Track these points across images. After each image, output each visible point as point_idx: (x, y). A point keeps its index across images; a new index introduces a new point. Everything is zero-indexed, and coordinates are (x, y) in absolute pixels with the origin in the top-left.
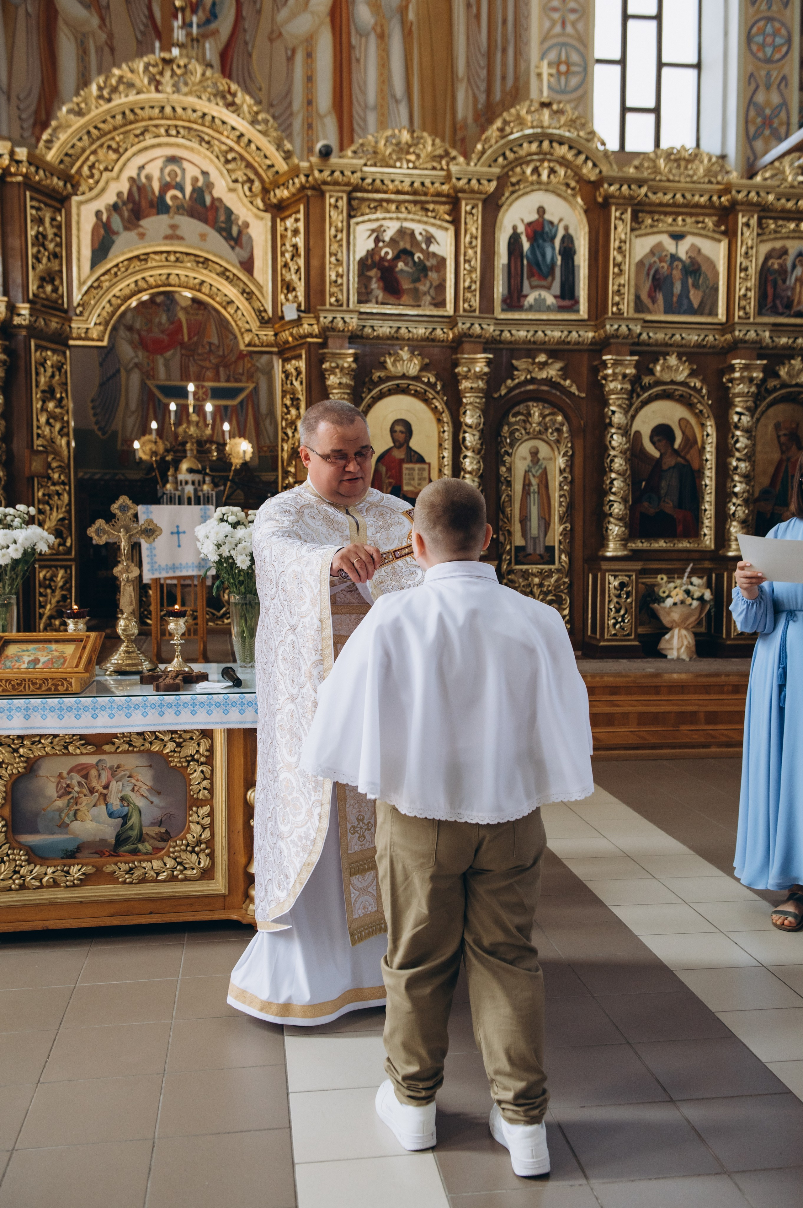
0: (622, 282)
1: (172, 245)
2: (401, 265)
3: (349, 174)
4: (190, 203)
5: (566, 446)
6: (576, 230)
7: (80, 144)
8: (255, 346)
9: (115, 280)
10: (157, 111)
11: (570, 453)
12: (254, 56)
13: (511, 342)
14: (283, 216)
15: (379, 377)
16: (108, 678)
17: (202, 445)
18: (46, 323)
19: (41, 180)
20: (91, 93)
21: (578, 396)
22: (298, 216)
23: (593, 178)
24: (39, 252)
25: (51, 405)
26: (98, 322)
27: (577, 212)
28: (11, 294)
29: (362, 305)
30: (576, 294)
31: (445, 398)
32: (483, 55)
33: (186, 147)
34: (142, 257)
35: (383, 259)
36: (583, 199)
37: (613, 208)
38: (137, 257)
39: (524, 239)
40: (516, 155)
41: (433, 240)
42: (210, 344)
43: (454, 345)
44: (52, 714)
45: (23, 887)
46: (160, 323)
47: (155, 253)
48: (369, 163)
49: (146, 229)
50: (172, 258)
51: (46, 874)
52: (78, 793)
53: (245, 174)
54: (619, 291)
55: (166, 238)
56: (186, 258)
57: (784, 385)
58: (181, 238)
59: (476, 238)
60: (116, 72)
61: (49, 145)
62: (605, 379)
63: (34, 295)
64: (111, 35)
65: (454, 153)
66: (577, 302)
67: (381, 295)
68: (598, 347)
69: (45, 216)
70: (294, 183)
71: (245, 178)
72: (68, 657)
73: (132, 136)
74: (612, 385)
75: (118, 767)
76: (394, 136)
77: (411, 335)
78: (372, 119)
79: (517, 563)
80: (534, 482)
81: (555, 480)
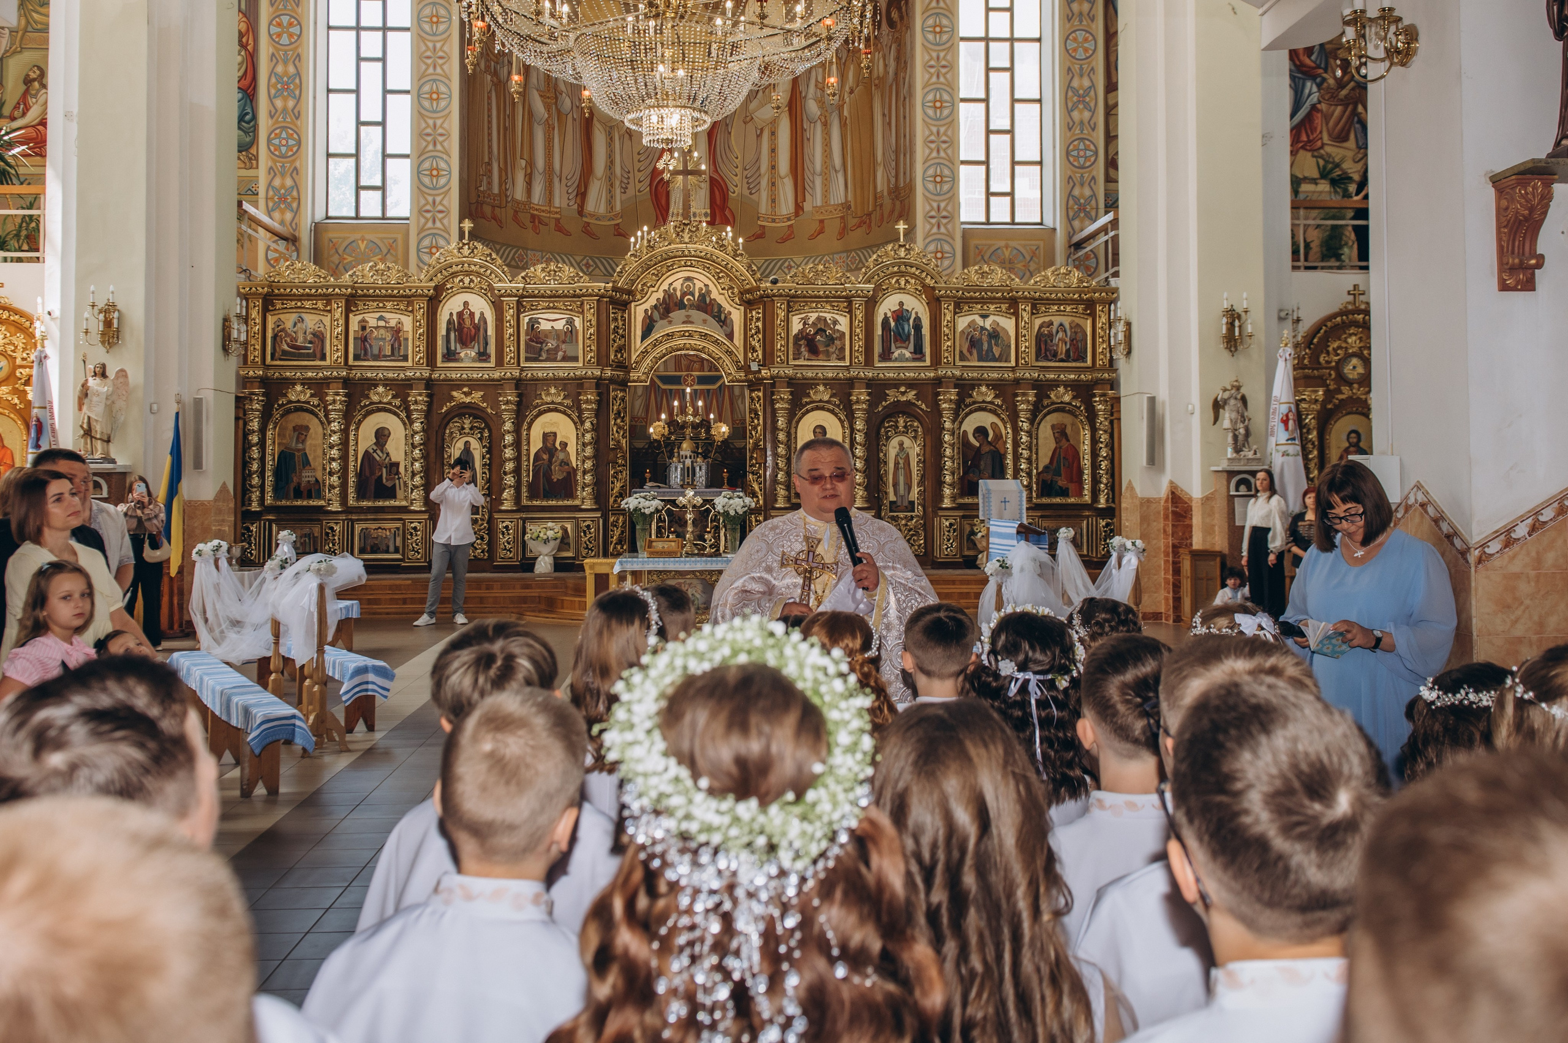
0: (950, 345)
1: (687, 327)
2: (818, 337)
3: (788, 291)
4: (697, 302)
5: (921, 440)
7: (637, 274)
8: (734, 382)
9: (655, 348)
10: (680, 252)
11: (923, 444)
13: (884, 380)
14: (750, 309)
15: (805, 401)
16: (684, 553)
17: (695, 426)
18: (618, 375)
19: (616, 297)
20: (643, 244)
21: (926, 410)
22: (759, 311)
23: (931, 285)
24: (615, 336)
25: (619, 421)
26: (644, 372)
28: (602, 362)
30: (923, 351)
31: (846, 413)
32: (893, 152)
33: (696, 272)
34: (671, 334)
35: (808, 334)
36: (925, 297)
37: (943, 303)
38: (668, 335)
39: (891, 320)
40: (885, 274)
41: (837, 323)
43: (849, 383)
47: (677, 332)
48: (799, 283)
49: (672, 318)
50: (687, 334)
53: (729, 285)
54: (948, 350)
56: (695, 334)
57: (1053, 403)
59: (862, 322)
60: (658, 232)
61: (620, 275)
62: (940, 402)
63: (612, 361)
65: (848, 275)
66: (924, 356)
67: (807, 354)
68: (935, 383)
69: (618, 316)
70: (757, 294)
73: (667, 267)
74: (944, 406)
76: (814, 267)
77: (824, 377)
78: (818, 182)
79: (891, 511)
80: (901, 462)
81: (914, 461)
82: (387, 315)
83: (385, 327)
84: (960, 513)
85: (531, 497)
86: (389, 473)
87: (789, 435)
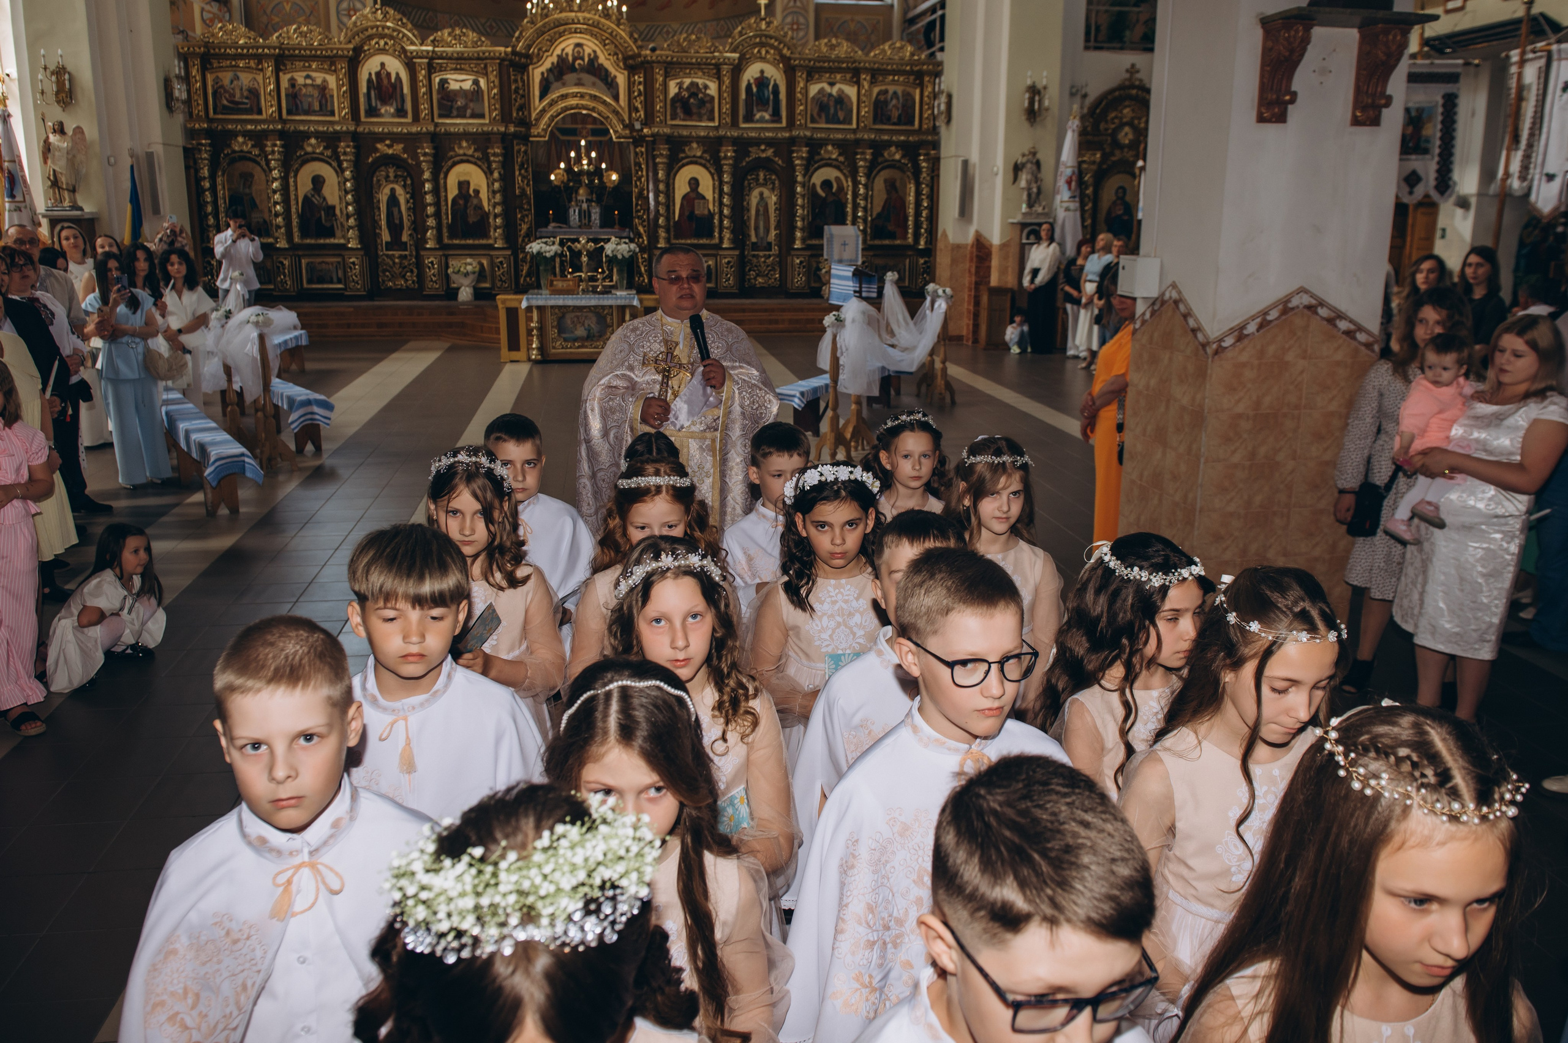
0: (802, 109)
1: (579, 89)
2: (692, 100)
3: (665, 58)
4: (587, 67)
7: (531, 41)
8: (620, 138)
9: (551, 107)
10: (570, 20)
13: (747, 139)
14: (633, 74)
15: (681, 157)
17: (589, 174)
18: (520, 131)
19: (518, 61)
21: (782, 166)
22: (641, 75)
23: (788, 55)
24: (516, 96)
25: (523, 172)
26: (543, 128)
28: (506, 119)
29: (673, 121)
30: (781, 115)
31: (715, 167)
33: (585, 39)
34: (564, 95)
35: (683, 97)
36: (783, 66)
37: (798, 71)
39: (754, 86)
40: (749, 44)
41: (708, 87)
43: (718, 141)
44: (567, 300)
45: (563, 348)
47: (571, 93)
48: (675, 51)
49: (566, 81)
50: (579, 95)
51: (567, 345)
52: (576, 323)
54: (801, 113)
55: (576, 85)
56: (586, 95)
57: (886, 161)
58: (583, 85)
59: (729, 87)
61: (518, 40)
62: (794, 159)
63: (514, 118)
66: (781, 118)
67: (682, 116)
68: (791, 142)
69: (518, 78)
70: (638, 60)
71: (614, 53)
73: (558, 34)
74: (797, 162)
75: (587, 316)
76: (687, 37)
77: (697, 135)
79: (753, 250)
80: (761, 209)
81: (772, 208)
82: (314, 74)
83: (312, 85)
84: (808, 253)
85: (451, 237)
86: (327, 215)
87: (667, 185)
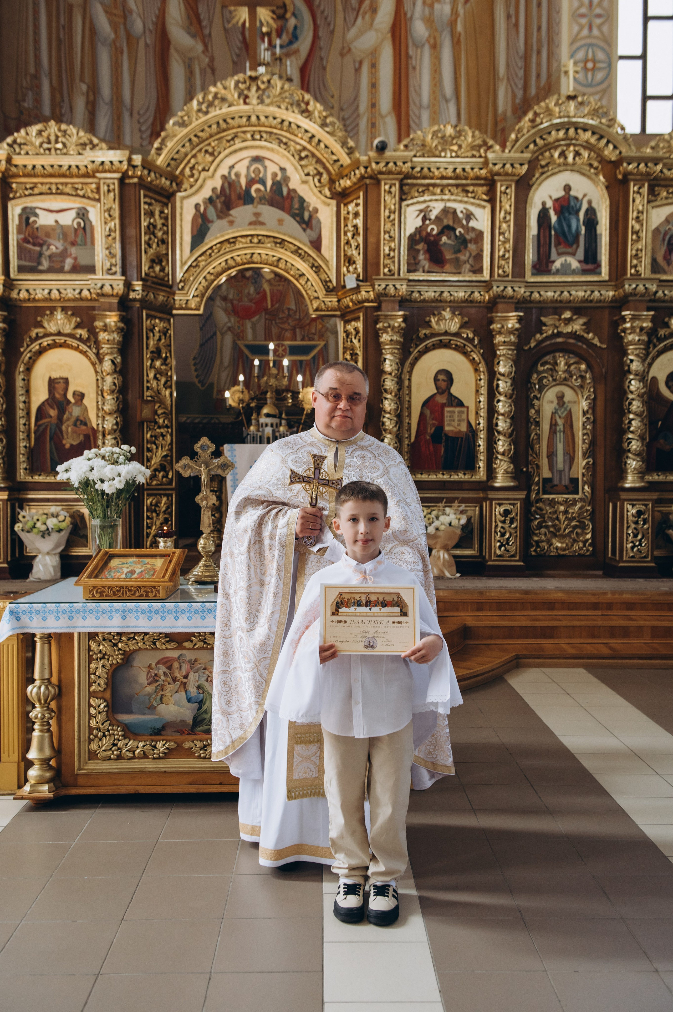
0: (640, 247)
1: (255, 229)
2: (444, 239)
3: (401, 164)
4: (270, 194)
5: (589, 391)
6: (598, 203)
7: (183, 150)
8: (321, 310)
9: (210, 260)
10: (244, 119)
11: (593, 397)
12: (328, 69)
13: (540, 302)
14: (345, 202)
15: (425, 334)
16: (190, 587)
17: (279, 393)
18: (155, 297)
19: (152, 181)
20: (192, 108)
21: (600, 347)
22: (358, 201)
23: (613, 159)
24: (150, 239)
25: (158, 363)
26: (196, 294)
27: (599, 188)
28: (128, 274)
29: (411, 274)
30: (598, 259)
31: (482, 351)
32: (521, 58)
33: (268, 149)
34: (231, 240)
35: (429, 234)
36: (604, 177)
37: (632, 184)
38: (227, 241)
39: (552, 213)
40: (546, 142)
41: (472, 217)
42: (289, 309)
43: (490, 305)
44: (144, 615)
45: (119, 757)
46: (249, 294)
47: (242, 236)
48: (418, 155)
49: (235, 217)
50: (255, 240)
51: (138, 747)
52: (164, 681)
53: (316, 169)
54: (637, 255)
55: (251, 224)
56: (267, 240)
58: (262, 224)
59: (510, 214)
60: (212, 89)
61: (159, 152)
62: (624, 332)
63: (146, 274)
64: (212, 59)
65: (491, 142)
66: (599, 266)
67: (426, 264)
68: (618, 305)
69: (155, 210)
70: (355, 174)
71: (315, 172)
72: (158, 569)
73: (225, 142)
74: (630, 337)
75: (196, 661)
76: (439, 131)
77: (452, 298)
78: (425, 116)
79: (545, 493)
80: (560, 422)
81: (579, 421)
85: (32, 470)
87: (400, 382)
